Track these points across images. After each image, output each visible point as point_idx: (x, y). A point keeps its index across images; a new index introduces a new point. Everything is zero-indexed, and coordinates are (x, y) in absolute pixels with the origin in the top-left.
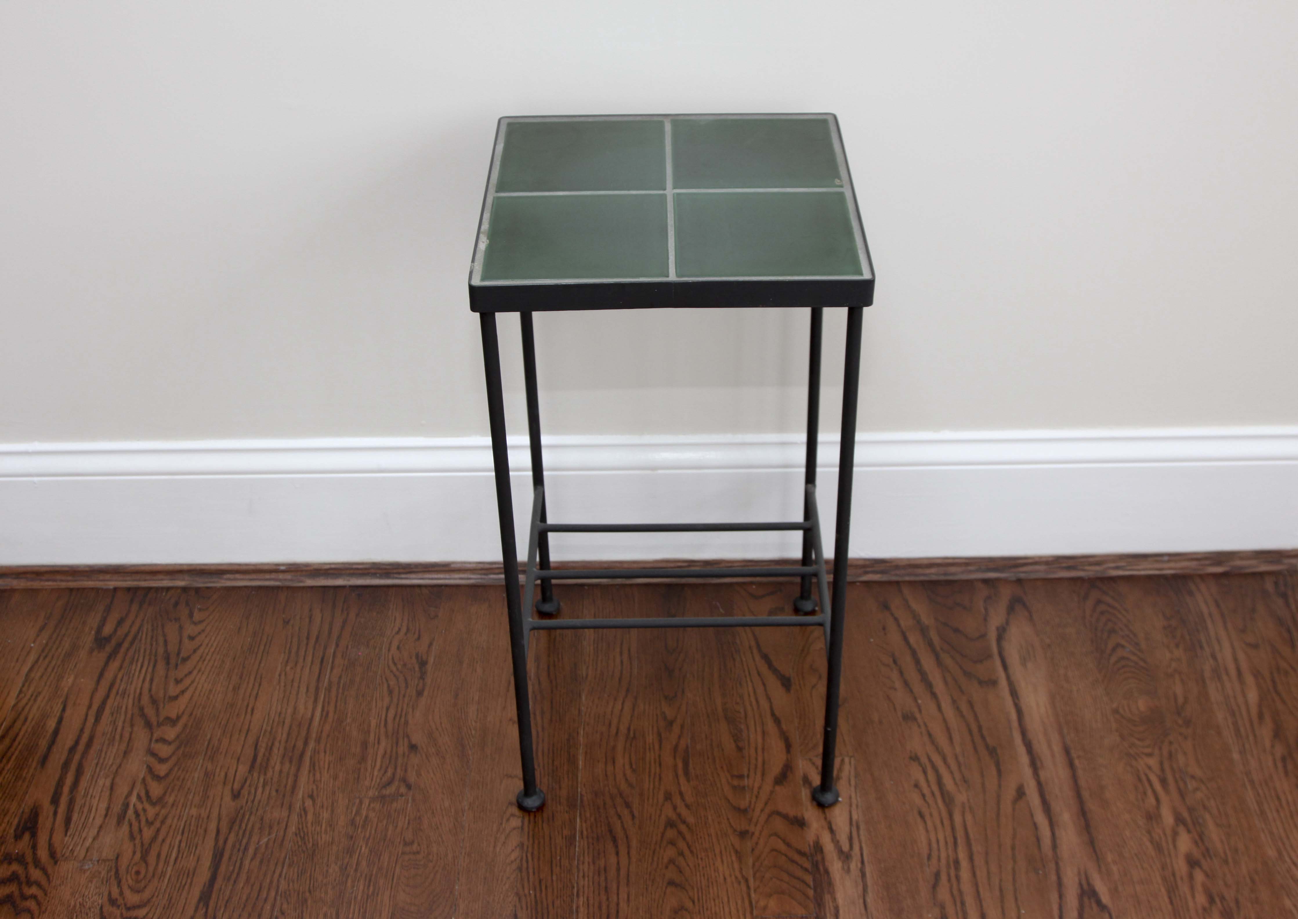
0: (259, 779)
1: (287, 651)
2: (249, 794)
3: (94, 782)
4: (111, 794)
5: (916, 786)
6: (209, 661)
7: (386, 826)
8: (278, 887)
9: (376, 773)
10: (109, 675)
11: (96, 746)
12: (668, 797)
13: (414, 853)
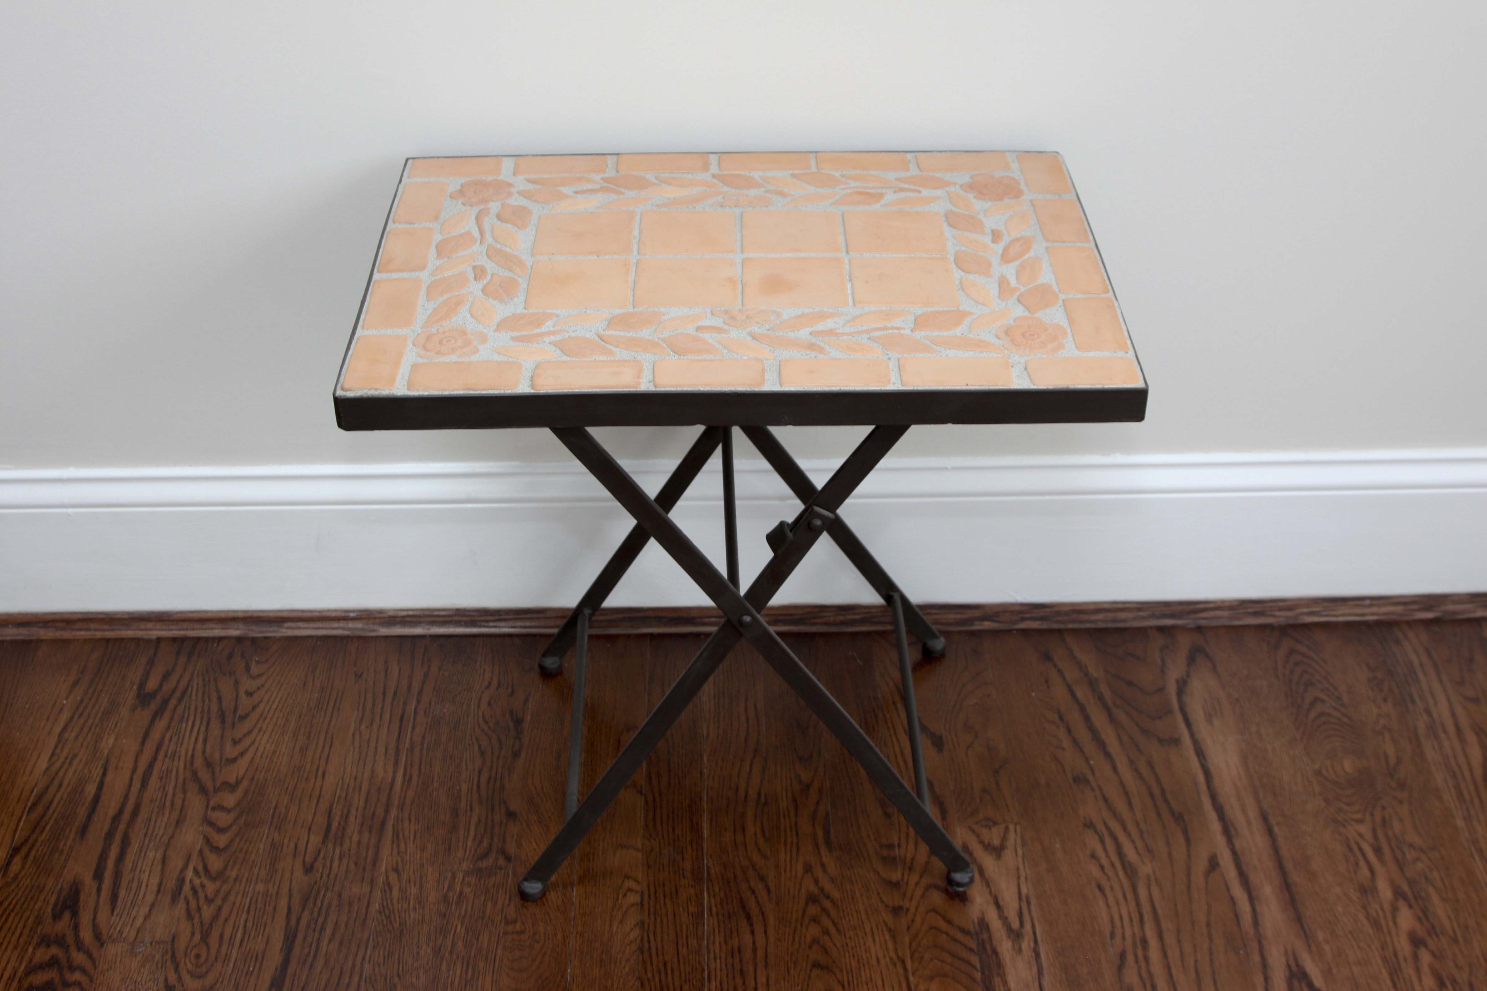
0: (334, 851)
1: (361, 708)
2: (324, 866)
3: (142, 855)
4: (163, 869)
5: (1093, 856)
6: (271, 719)
7: (484, 901)
8: (362, 970)
9: (469, 843)
10: (155, 735)
11: (143, 814)
12: (808, 869)
13: (517, 933)
